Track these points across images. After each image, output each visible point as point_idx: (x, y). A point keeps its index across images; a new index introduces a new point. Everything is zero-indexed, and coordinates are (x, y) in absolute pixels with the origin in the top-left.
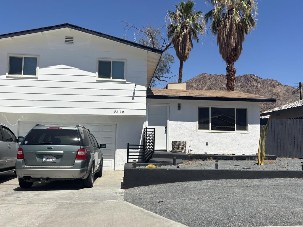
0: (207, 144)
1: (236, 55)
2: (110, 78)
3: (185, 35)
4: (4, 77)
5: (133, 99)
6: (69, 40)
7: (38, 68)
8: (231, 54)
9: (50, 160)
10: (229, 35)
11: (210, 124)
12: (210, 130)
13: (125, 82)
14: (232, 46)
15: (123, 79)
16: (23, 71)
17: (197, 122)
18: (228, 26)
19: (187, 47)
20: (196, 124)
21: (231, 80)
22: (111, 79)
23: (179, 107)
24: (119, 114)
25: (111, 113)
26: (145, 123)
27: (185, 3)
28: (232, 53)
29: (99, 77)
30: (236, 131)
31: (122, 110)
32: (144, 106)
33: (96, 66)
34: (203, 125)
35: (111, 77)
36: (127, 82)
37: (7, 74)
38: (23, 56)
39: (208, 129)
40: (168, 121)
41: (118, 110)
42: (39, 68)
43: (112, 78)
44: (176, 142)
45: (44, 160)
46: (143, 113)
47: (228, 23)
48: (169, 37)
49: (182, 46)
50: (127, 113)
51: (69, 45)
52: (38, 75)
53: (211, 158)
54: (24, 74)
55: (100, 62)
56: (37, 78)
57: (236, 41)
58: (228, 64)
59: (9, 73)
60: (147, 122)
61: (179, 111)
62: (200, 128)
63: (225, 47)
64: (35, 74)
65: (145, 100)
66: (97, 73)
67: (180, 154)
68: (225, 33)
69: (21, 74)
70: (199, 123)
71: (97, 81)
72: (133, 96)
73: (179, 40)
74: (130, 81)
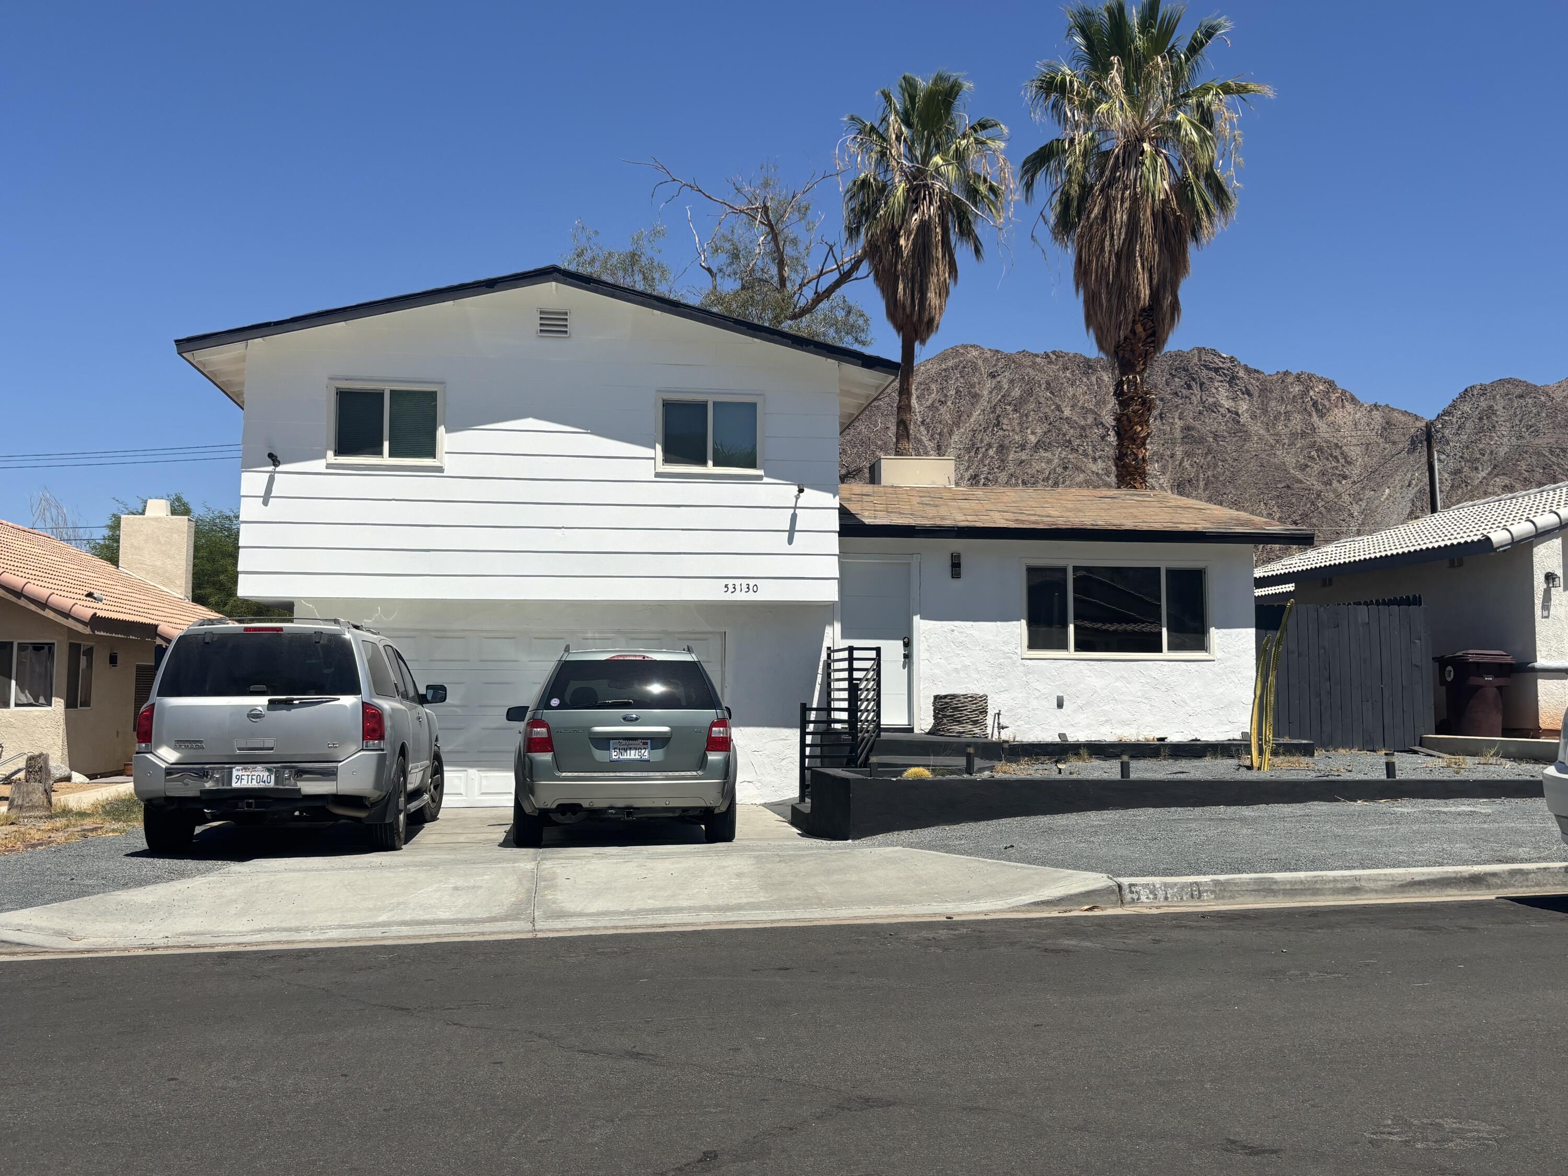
0: (1060, 705)
1: (1153, 334)
2: (704, 463)
3: (925, 227)
4: (319, 465)
5: (790, 541)
6: (553, 323)
7: (441, 430)
8: (1133, 331)
9: (632, 755)
10: (1125, 256)
11: (1071, 628)
12: (1071, 653)
13: (760, 477)
14: (1138, 298)
15: (753, 465)
16: (386, 445)
17: (1024, 622)
18: (1120, 216)
19: (934, 279)
20: (1020, 628)
21: (1133, 440)
22: (710, 468)
23: (956, 566)
24: (741, 596)
25: (714, 592)
26: (828, 630)
27: (923, 84)
28: (1139, 328)
29: (666, 460)
30: (1166, 654)
31: (752, 583)
32: (832, 567)
33: (654, 420)
34: (1044, 637)
35: (710, 463)
36: (766, 480)
37: (330, 453)
38: (387, 388)
39: (1064, 646)
40: (916, 618)
41: (737, 582)
42: (447, 432)
43: (716, 464)
44: (954, 696)
45: (615, 755)
46: (830, 593)
47: (1122, 203)
48: (853, 232)
49: (913, 275)
50: (769, 593)
51: (552, 343)
52: (443, 458)
53: (1082, 751)
54: (391, 455)
55: (670, 407)
56: (440, 469)
57: (1155, 276)
58: (1123, 373)
59: (339, 452)
60: (838, 626)
61: (956, 583)
62: (1032, 645)
63: (1109, 301)
64: (433, 455)
65: (832, 543)
66: (659, 447)
67: (967, 738)
68: (1107, 243)
69: (380, 453)
70: (1030, 625)
71: (658, 475)
72: (792, 531)
73: (898, 249)
74: (779, 473)
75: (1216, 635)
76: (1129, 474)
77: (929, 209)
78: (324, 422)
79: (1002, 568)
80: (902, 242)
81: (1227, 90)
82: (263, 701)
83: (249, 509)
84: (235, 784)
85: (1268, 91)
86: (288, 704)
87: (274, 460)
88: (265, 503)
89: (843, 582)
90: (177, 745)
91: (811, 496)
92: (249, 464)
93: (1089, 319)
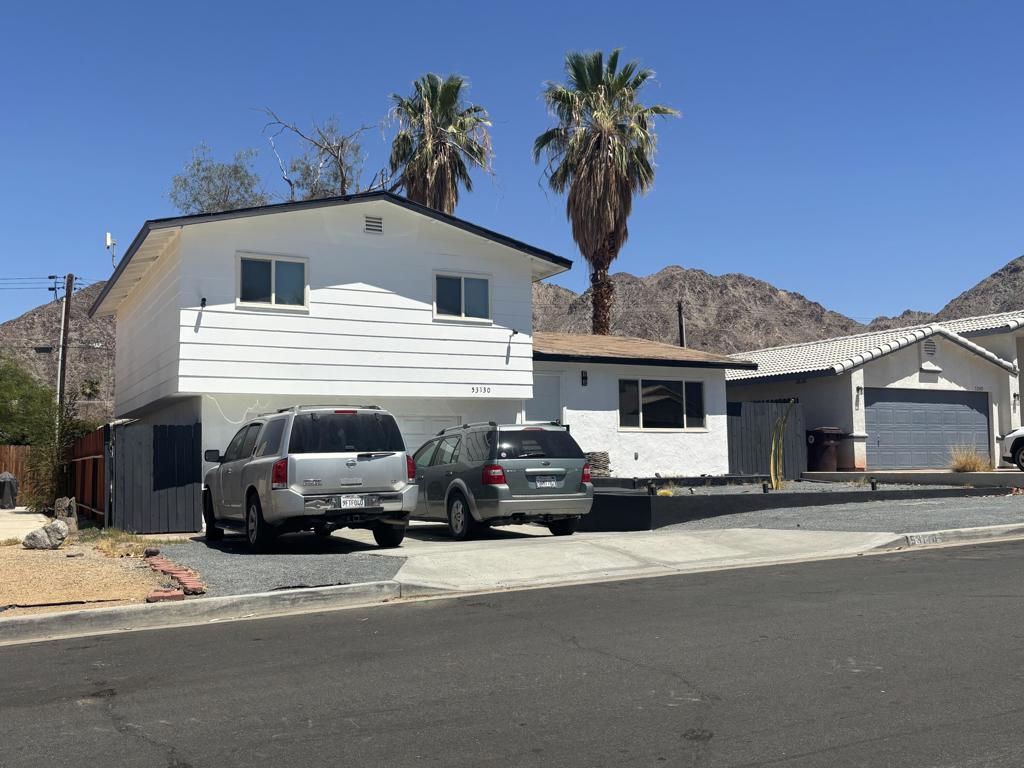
0: (636, 458)
1: (613, 247)
2: (459, 314)
3: (441, 168)
4: (230, 307)
5: (507, 363)
6: (374, 225)
7: (307, 288)
8: (604, 245)
9: (547, 484)
10: (602, 202)
11: (641, 414)
12: (641, 429)
13: (491, 324)
14: (609, 226)
15: (486, 317)
16: (273, 296)
17: (618, 411)
19: (447, 202)
20: (616, 414)
21: (603, 308)
22: (463, 318)
23: (584, 378)
24: (481, 395)
25: (465, 392)
26: (519, 415)
28: (607, 243)
29: (439, 312)
30: (686, 429)
31: (487, 386)
32: (529, 378)
33: (432, 287)
34: (628, 420)
35: (463, 314)
36: (493, 326)
37: (238, 300)
38: (273, 259)
39: (637, 425)
40: (565, 408)
41: (479, 386)
42: (311, 289)
43: (467, 315)
45: (539, 485)
46: (528, 393)
48: (394, 167)
49: (435, 199)
50: (497, 393)
51: (373, 237)
52: (308, 306)
54: (277, 302)
55: (440, 279)
56: (307, 313)
57: (618, 215)
58: (597, 268)
59: (242, 300)
60: (524, 413)
61: (584, 388)
62: (622, 425)
63: (592, 225)
64: (302, 303)
65: (529, 364)
66: (435, 304)
68: (592, 193)
69: (269, 301)
70: (621, 413)
71: (434, 321)
72: (508, 357)
73: (425, 181)
74: (502, 322)
75: (709, 419)
76: (600, 326)
77: (444, 158)
78: (233, 279)
79: (607, 380)
80: (428, 176)
81: (657, 110)
82: (354, 455)
83: (186, 334)
85: (677, 114)
86: (369, 457)
87: (203, 303)
88: (196, 331)
89: (535, 387)
90: (306, 483)
91: (521, 337)
92: (187, 305)
93: (577, 236)
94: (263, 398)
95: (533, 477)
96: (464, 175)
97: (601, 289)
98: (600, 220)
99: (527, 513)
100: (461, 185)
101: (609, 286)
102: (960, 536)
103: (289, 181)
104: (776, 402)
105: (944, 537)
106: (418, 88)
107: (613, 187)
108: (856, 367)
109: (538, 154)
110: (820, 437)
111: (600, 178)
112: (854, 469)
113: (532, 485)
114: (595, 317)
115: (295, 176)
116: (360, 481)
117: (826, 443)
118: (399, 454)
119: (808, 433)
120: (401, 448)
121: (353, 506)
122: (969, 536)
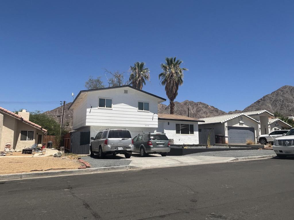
0: (179, 140)
4: (97, 108)
6: (126, 92)
7: (112, 104)
9: (161, 146)
11: (180, 131)
12: (180, 134)
13: (149, 112)
15: (148, 110)
16: (105, 106)
19: (141, 87)
20: (175, 131)
22: (144, 111)
23: (169, 123)
24: (147, 127)
25: (144, 126)
26: (155, 131)
27: (140, 63)
28: (173, 96)
29: (139, 110)
30: (190, 134)
32: (157, 123)
33: (137, 104)
34: (178, 132)
38: (106, 99)
39: (180, 133)
40: (164, 130)
41: (147, 125)
44: (170, 139)
46: (157, 126)
50: (150, 126)
51: (125, 94)
55: (139, 102)
56: (112, 109)
57: (176, 90)
58: (171, 101)
59: (99, 107)
61: (169, 125)
62: (176, 133)
63: (170, 92)
64: (111, 107)
65: (157, 120)
66: (138, 108)
69: (105, 107)
70: (176, 131)
72: (153, 119)
73: (136, 83)
74: (152, 112)
75: (195, 132)
76: (172, 113)
77: (140, 78)
78: (98, 102)
79: (173, 124)
80: (137, 82)
81: (184, 69)
82: (121, 139)
83: (88, 114)
84: (119, 149)
85: (188, 70)
86: (124, 139)
87: (91, 107)
88: (90, 113)
89: (159, 125)
90: (111, 145)
91: (155, 115)
92: (88, 108)
93: (167, 94)
94: (103, 127)
95: (158, 144)
96: (144, 82)
97: (172, 105)
98: (172, 91)
99: (157, 152)
100: (143, 84)
101: (174, 104)
102: (249, 158)
103: (109, 83)
104: (209, 129)
105: (245, 159)
106: (135, 65)
107: (175, 84)
108: (225, 122)
109: (159, 78)
110: (218, 136)
111: (172, 82)
112: (225, 143)
113: (158, 146)
114: (171, 111)
115: (110, 82)
116: (122, 144)
117: (219, 138)
118: (130, 139)
119: (215, 136)
120: (131, 138)
121: (121, 149)
122: (250, 158)
